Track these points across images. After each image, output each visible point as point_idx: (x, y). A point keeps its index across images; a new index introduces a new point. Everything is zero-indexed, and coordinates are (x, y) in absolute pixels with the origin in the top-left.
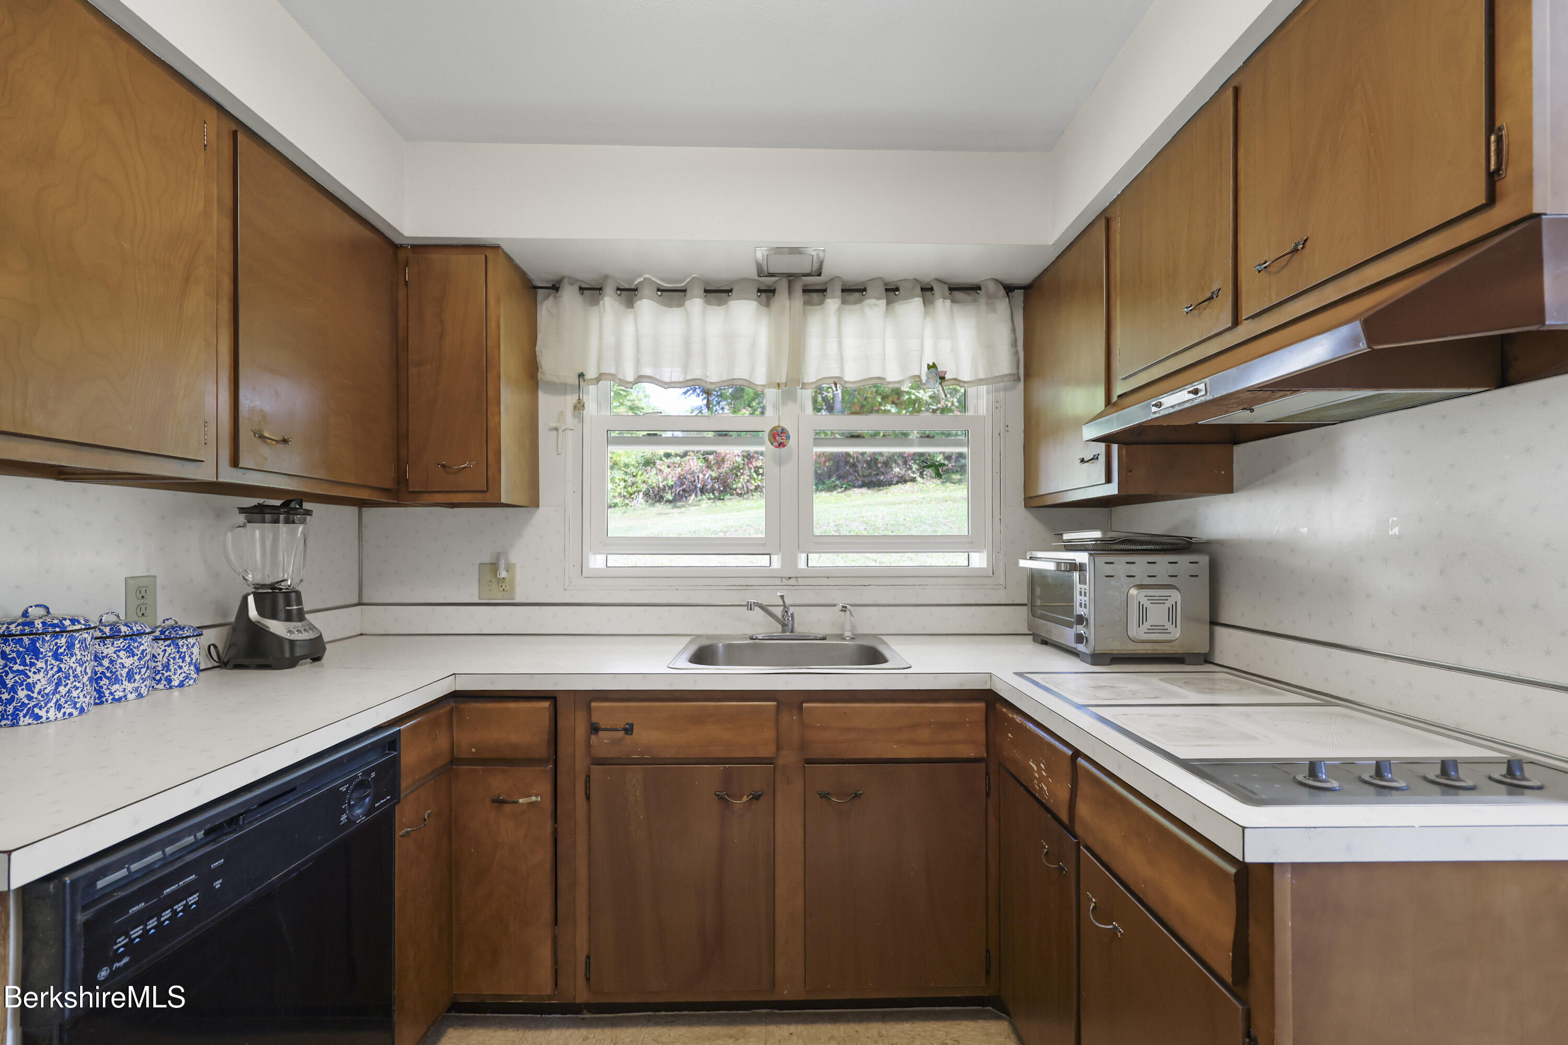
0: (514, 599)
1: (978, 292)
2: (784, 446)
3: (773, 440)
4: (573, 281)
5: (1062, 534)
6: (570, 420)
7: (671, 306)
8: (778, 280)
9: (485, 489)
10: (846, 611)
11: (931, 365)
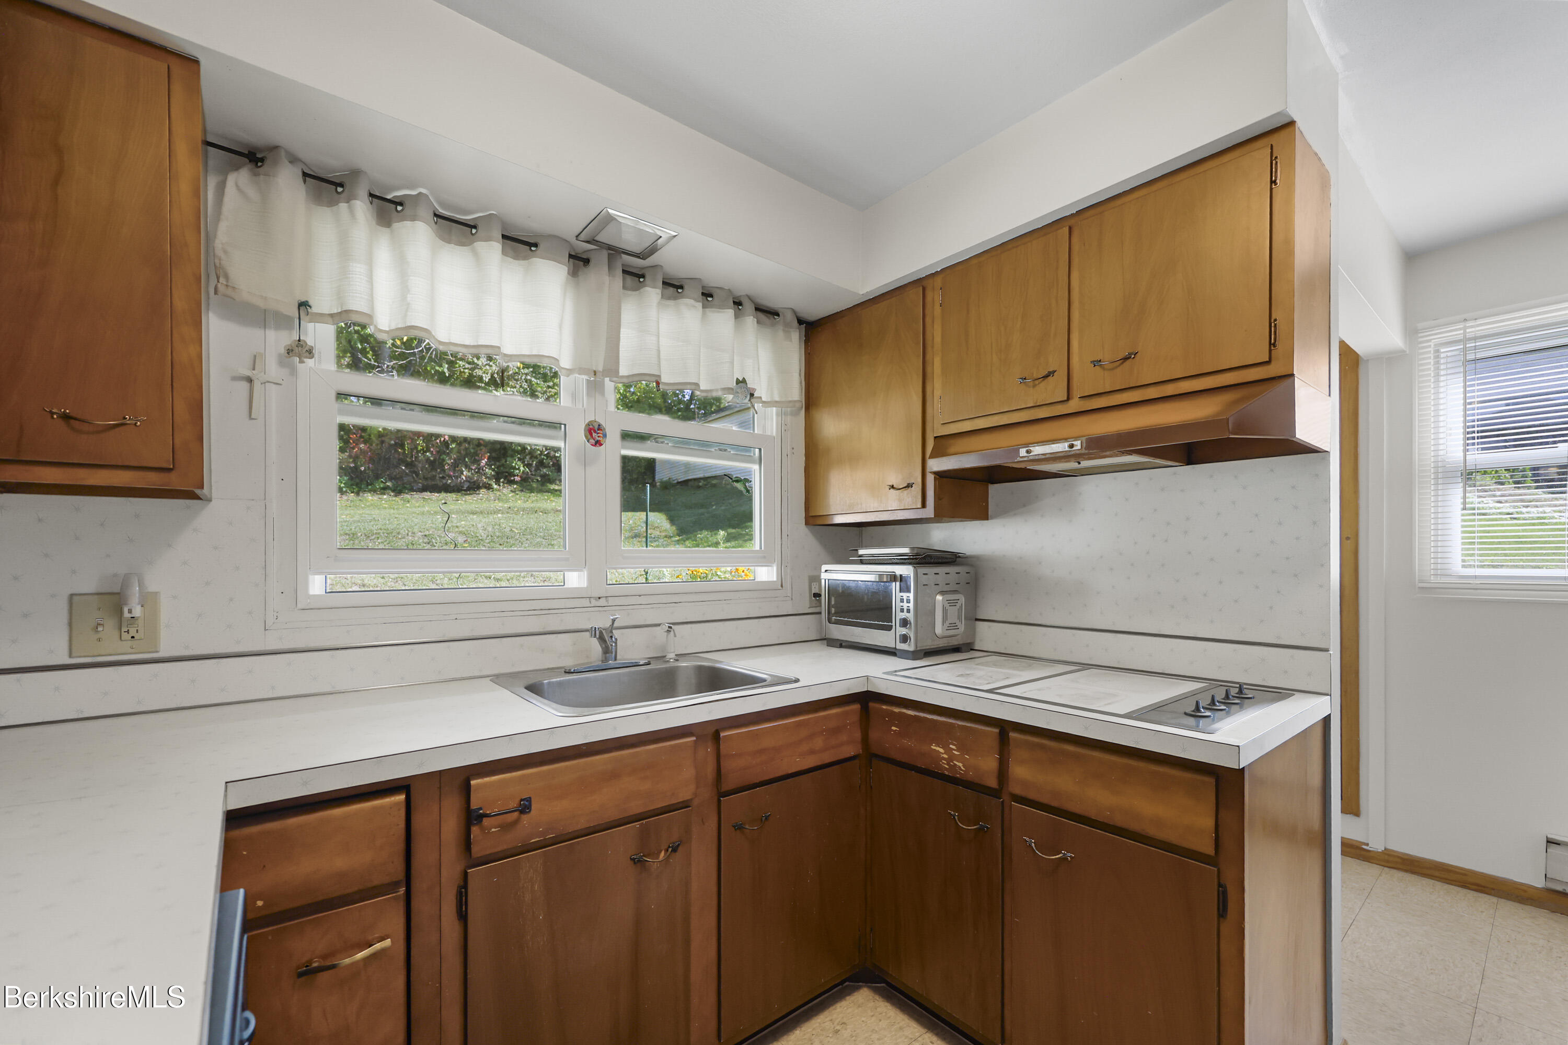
0: (157, 652)
1: (775, 317)
2: (601, 445)
3: (589, 437)
4: (294, 160)
5: (857, 550)
6: (273, 369)
7: (449, 242)
8: (595, 249)
9: (172, 467)
10: (670, 631)
11: (741, 380)
